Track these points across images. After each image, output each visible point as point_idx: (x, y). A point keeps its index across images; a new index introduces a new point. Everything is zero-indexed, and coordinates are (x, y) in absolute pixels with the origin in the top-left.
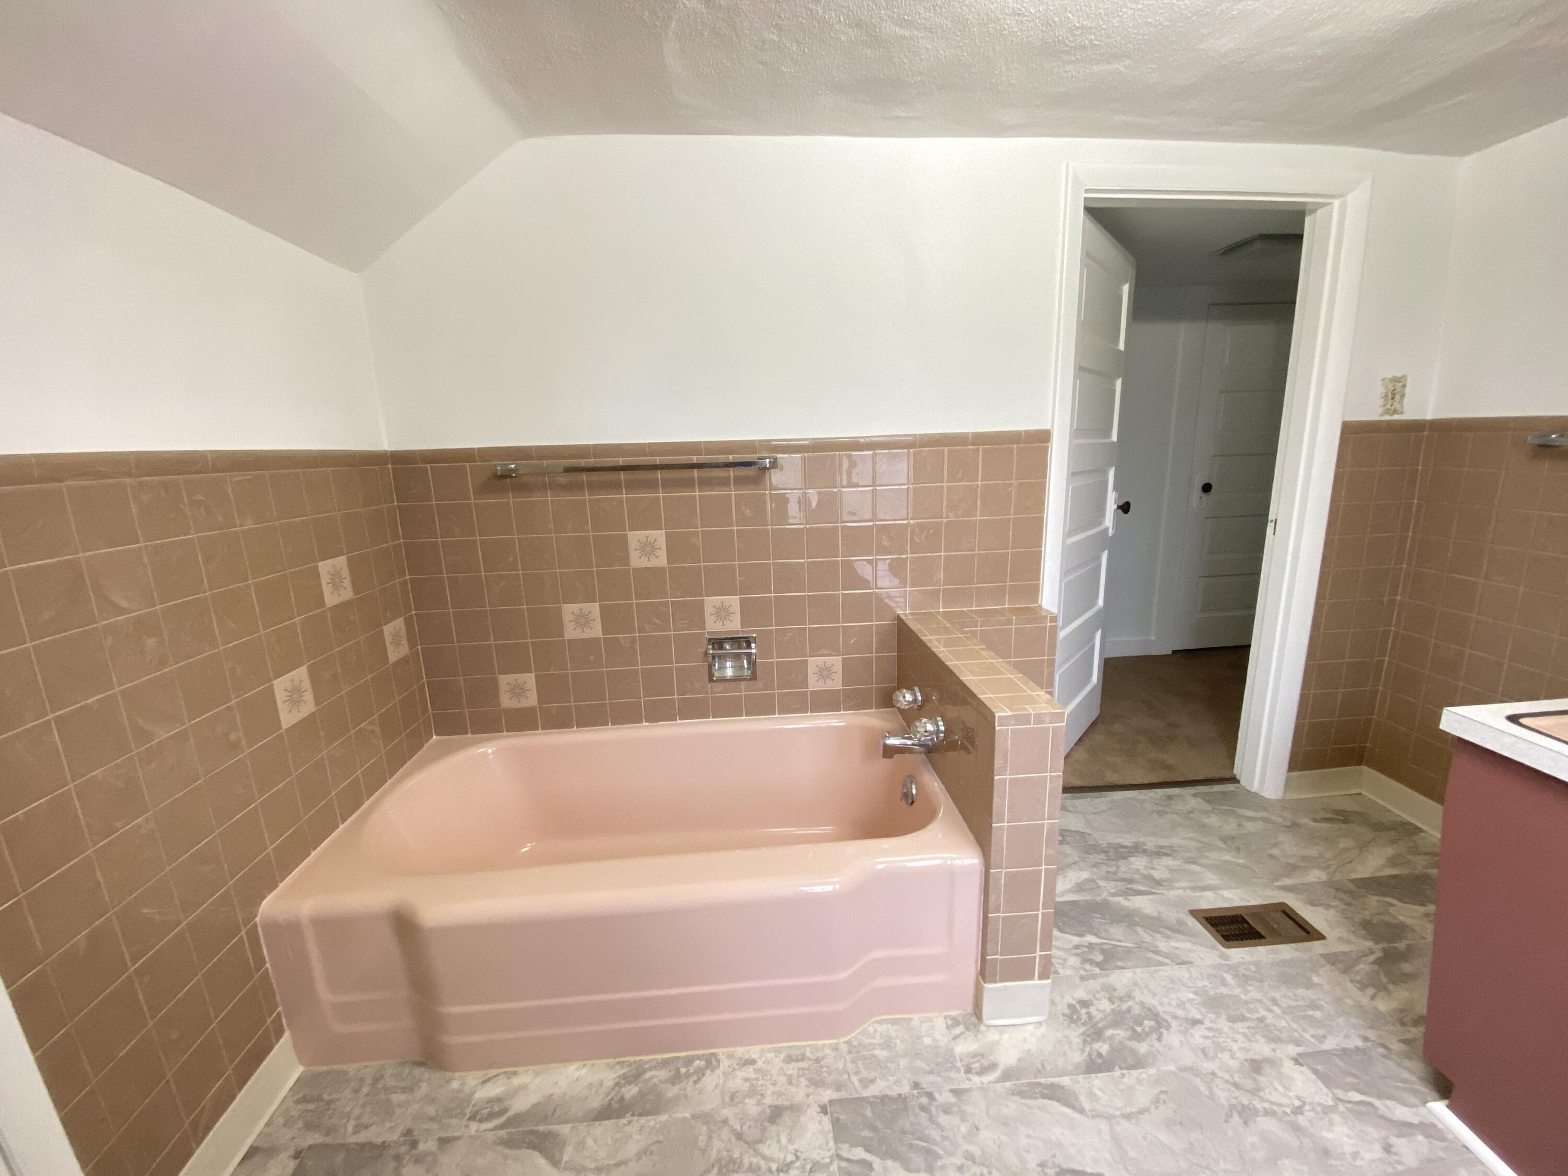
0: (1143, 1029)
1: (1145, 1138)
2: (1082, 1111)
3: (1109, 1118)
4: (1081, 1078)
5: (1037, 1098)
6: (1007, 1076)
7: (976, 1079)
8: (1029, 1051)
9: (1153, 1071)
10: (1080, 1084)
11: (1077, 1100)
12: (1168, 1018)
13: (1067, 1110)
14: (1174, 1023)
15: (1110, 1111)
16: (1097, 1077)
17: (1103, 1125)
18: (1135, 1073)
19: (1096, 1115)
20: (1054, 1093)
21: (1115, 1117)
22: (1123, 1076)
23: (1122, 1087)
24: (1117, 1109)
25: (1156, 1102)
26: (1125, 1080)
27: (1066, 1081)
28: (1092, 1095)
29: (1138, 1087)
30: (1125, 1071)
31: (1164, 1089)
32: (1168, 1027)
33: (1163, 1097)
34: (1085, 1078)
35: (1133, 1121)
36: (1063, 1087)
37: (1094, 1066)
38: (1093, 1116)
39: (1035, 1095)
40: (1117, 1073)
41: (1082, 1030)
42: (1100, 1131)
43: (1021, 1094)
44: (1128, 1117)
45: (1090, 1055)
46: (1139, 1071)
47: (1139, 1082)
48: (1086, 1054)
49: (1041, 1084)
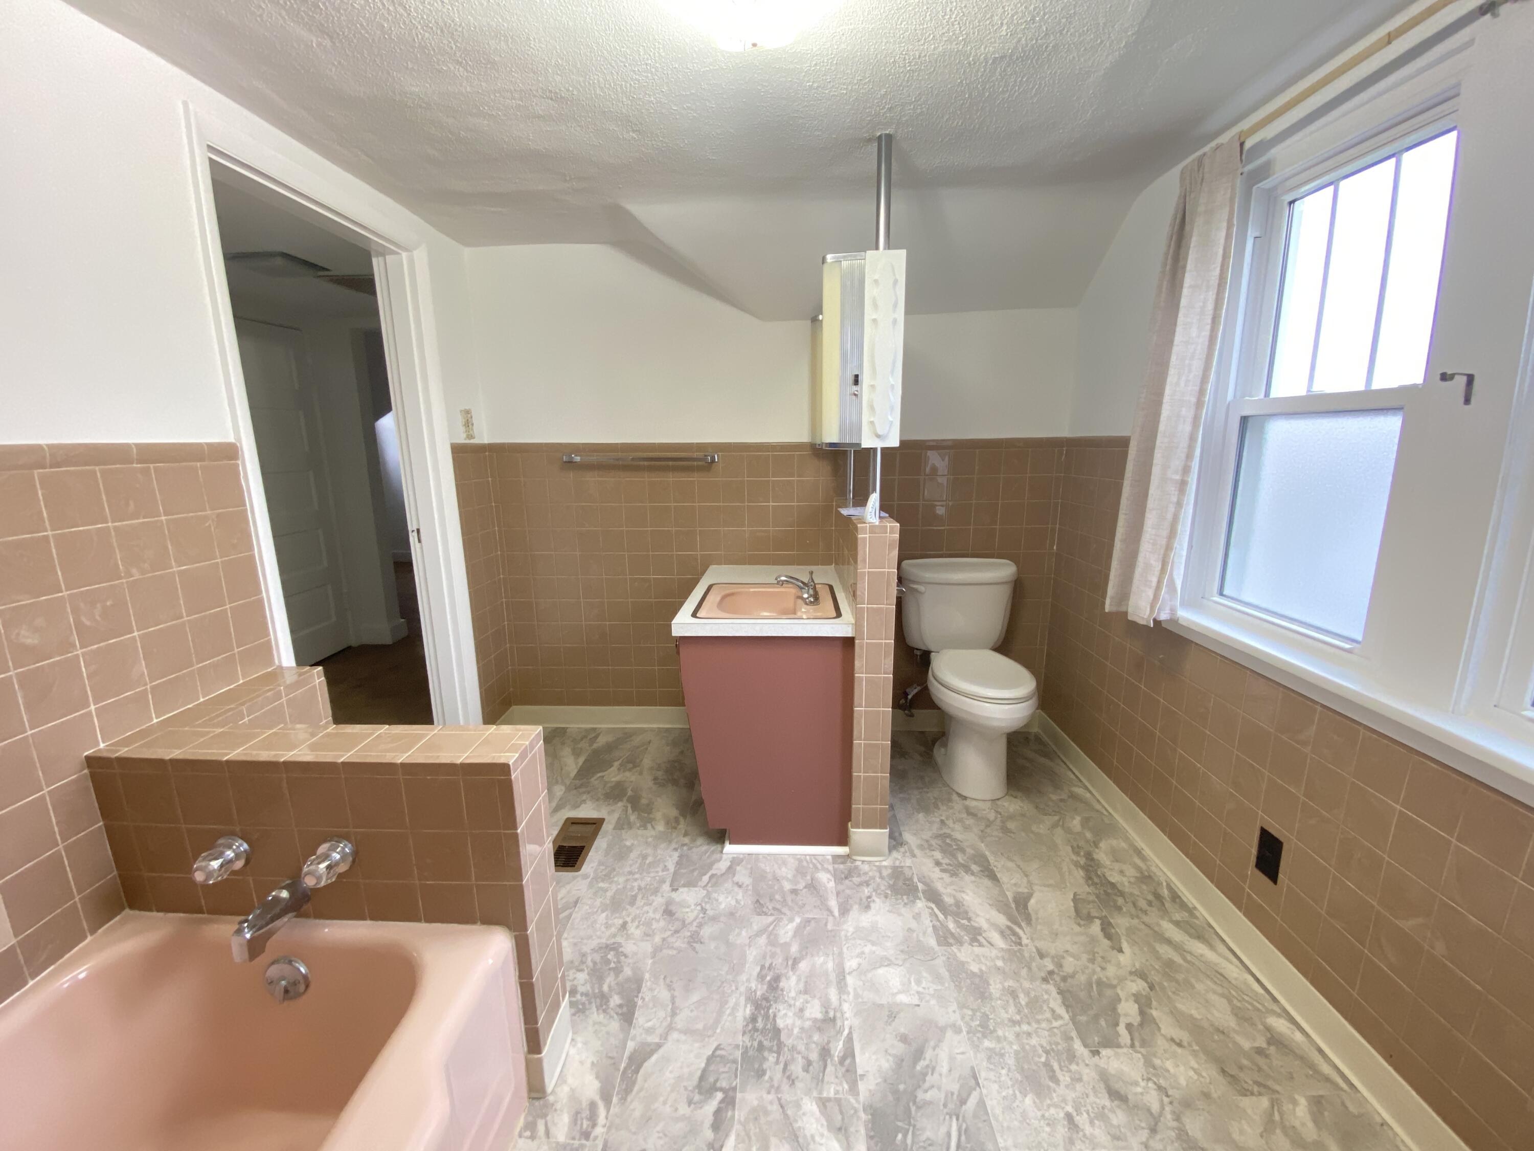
0: (614, 962)
1: (692, 1011)
2: (659, 1046)
3: (670, 1028)
4: (633, 1032)
5: (636, 1078)
6: (606, 1097)
7: (599, 1130)
8: (593, 1063)
9: (647, 976)
10: (639, 1035)
11: (649, 1044)
12: (613, 941)
13: (654, 1058)
14: (619, 939)
15: (665, 1024)
16: (637, 1019)
17: (675, 1035)
18: (644, 989)
19: (665, 1036)
20: (638, 1059)
21: (671, 1023)
22: (643, 999)
23: (651, 1005)
24: (666, 1017)
25: (670, 987)
26: (647, 999)
27: (631, 1045)
28: (649, 1031)
29: (656, 993)
30: (640, 995)
31: (662, 977)
32: (620, 945)
33: (668, 980)
34: (634, 1028)
35: (678, 1012)
36: (635, 1051)
37: (627, 1016)
38: (666, 1039)
39: (634, 1078)
40: (640, 1002)
41: (594, 1009)
42: (678, 1041)
43: (627, 1091)
44: (674, 1014)
45: (617, 1014)
46: (644, 985)
47: (651, 990)
48: (615, 1016)
49: (625, 1069)
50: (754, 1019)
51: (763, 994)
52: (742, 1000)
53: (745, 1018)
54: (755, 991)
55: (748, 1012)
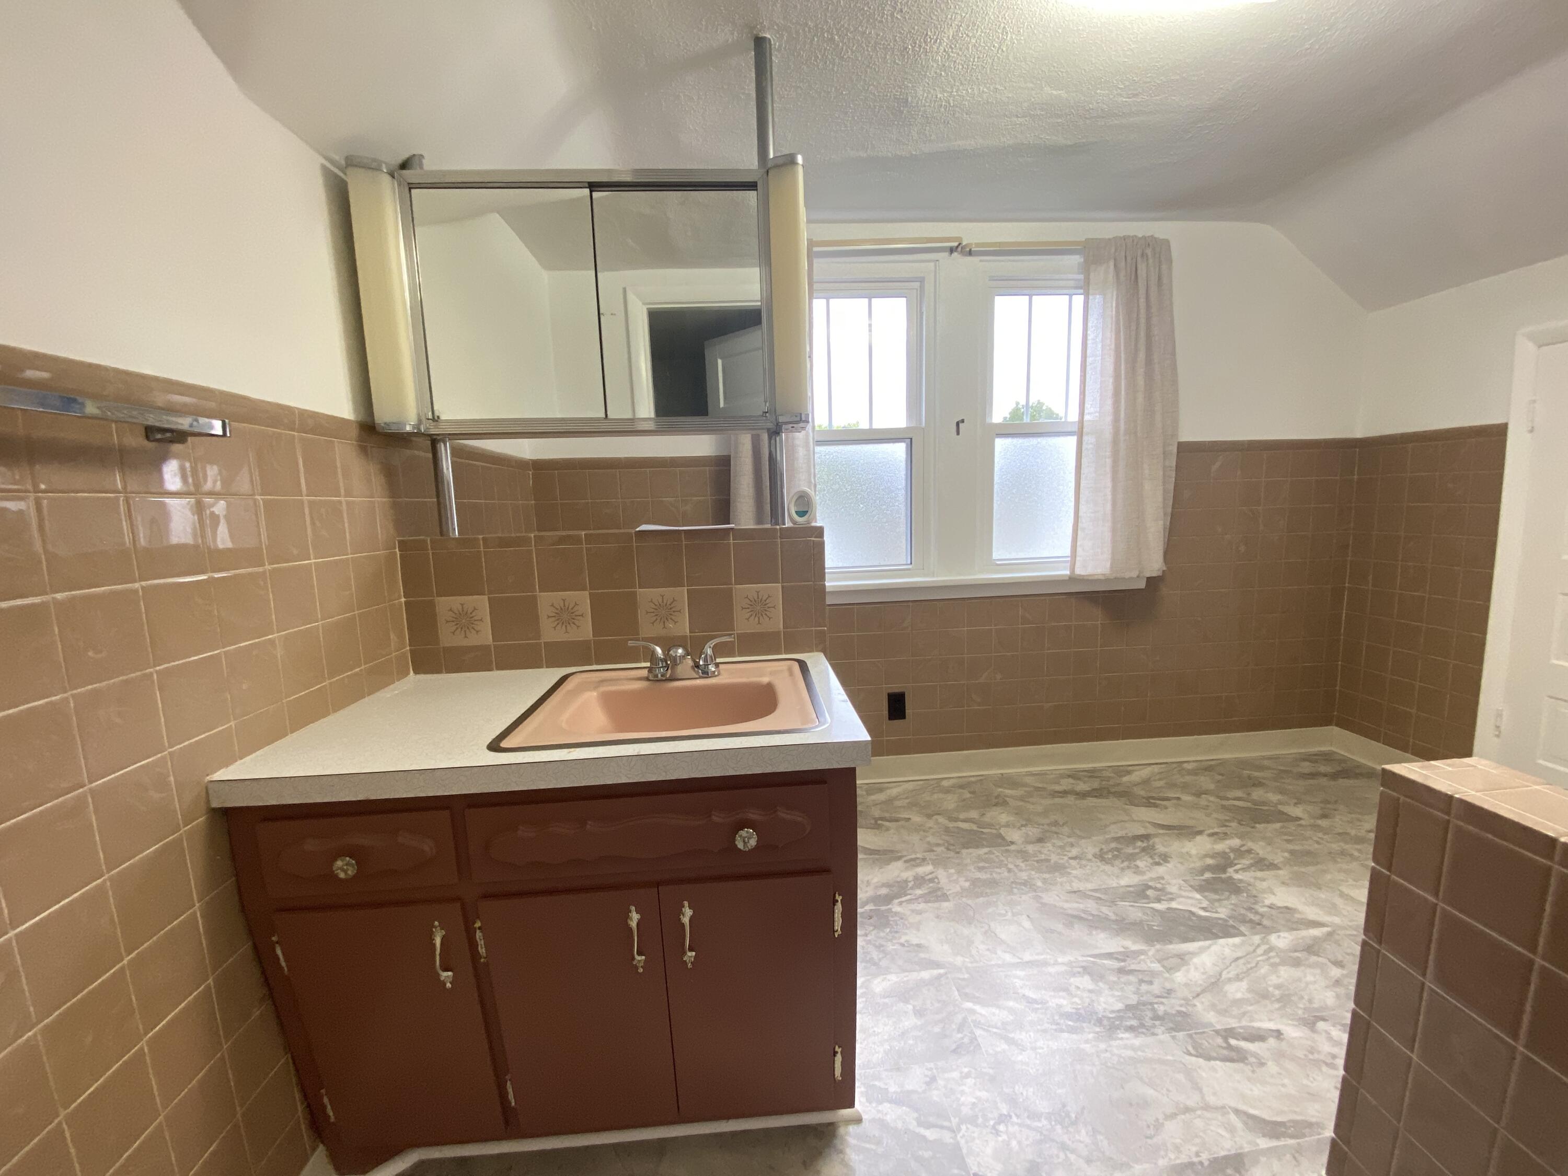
2: (1237, 1112)
3: (1207, 1107)
4: (1247, 1148)
9: (1163, 1162)
10: (1245, 1140)
11: (1245, 1124)
13: (1252, 1111)
15: (1208, 1115)
16: (1229, 1150)
17: (1212, 1100)
18: (1184, 1159)
19: (1222, 1109)
20: (1274, 1129)
21: (1201, 1109)
22: (1197, 1154)
23: (1197, 1141)
24: (1200, 1117)
25: (1158, 1126)
26: (1194, 1149)
27: (1264, 1143)
28: (1232, 1130)
29: (1178, 1141)
30: (1195, 1160)
31: (1149, 1141)
33: (1150, 1132)
34: (1241, 1148)
35: (1180, 1105)
36: (1264, 1136)
37: (1235, 1163)
38: (1223, 1107)
40: (1205, 1157)
42: (1215, 1094)
44: (1187, 1109)
46: (1178, 1161)
47: (1177, 1148)
49: (1292, 1137)
50: (1131, 1029)
51: (1095, 1025)
52: (1114, 1043)
53: (1136, 1036)
54: (1097, 1033)
55: (1127, 1035)
